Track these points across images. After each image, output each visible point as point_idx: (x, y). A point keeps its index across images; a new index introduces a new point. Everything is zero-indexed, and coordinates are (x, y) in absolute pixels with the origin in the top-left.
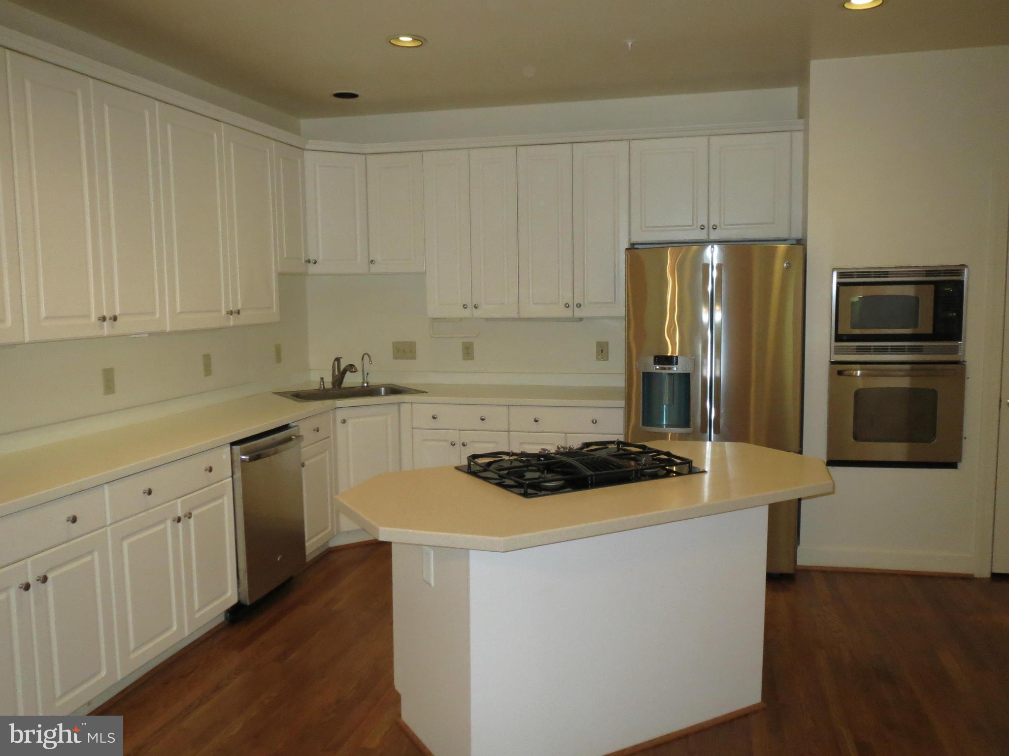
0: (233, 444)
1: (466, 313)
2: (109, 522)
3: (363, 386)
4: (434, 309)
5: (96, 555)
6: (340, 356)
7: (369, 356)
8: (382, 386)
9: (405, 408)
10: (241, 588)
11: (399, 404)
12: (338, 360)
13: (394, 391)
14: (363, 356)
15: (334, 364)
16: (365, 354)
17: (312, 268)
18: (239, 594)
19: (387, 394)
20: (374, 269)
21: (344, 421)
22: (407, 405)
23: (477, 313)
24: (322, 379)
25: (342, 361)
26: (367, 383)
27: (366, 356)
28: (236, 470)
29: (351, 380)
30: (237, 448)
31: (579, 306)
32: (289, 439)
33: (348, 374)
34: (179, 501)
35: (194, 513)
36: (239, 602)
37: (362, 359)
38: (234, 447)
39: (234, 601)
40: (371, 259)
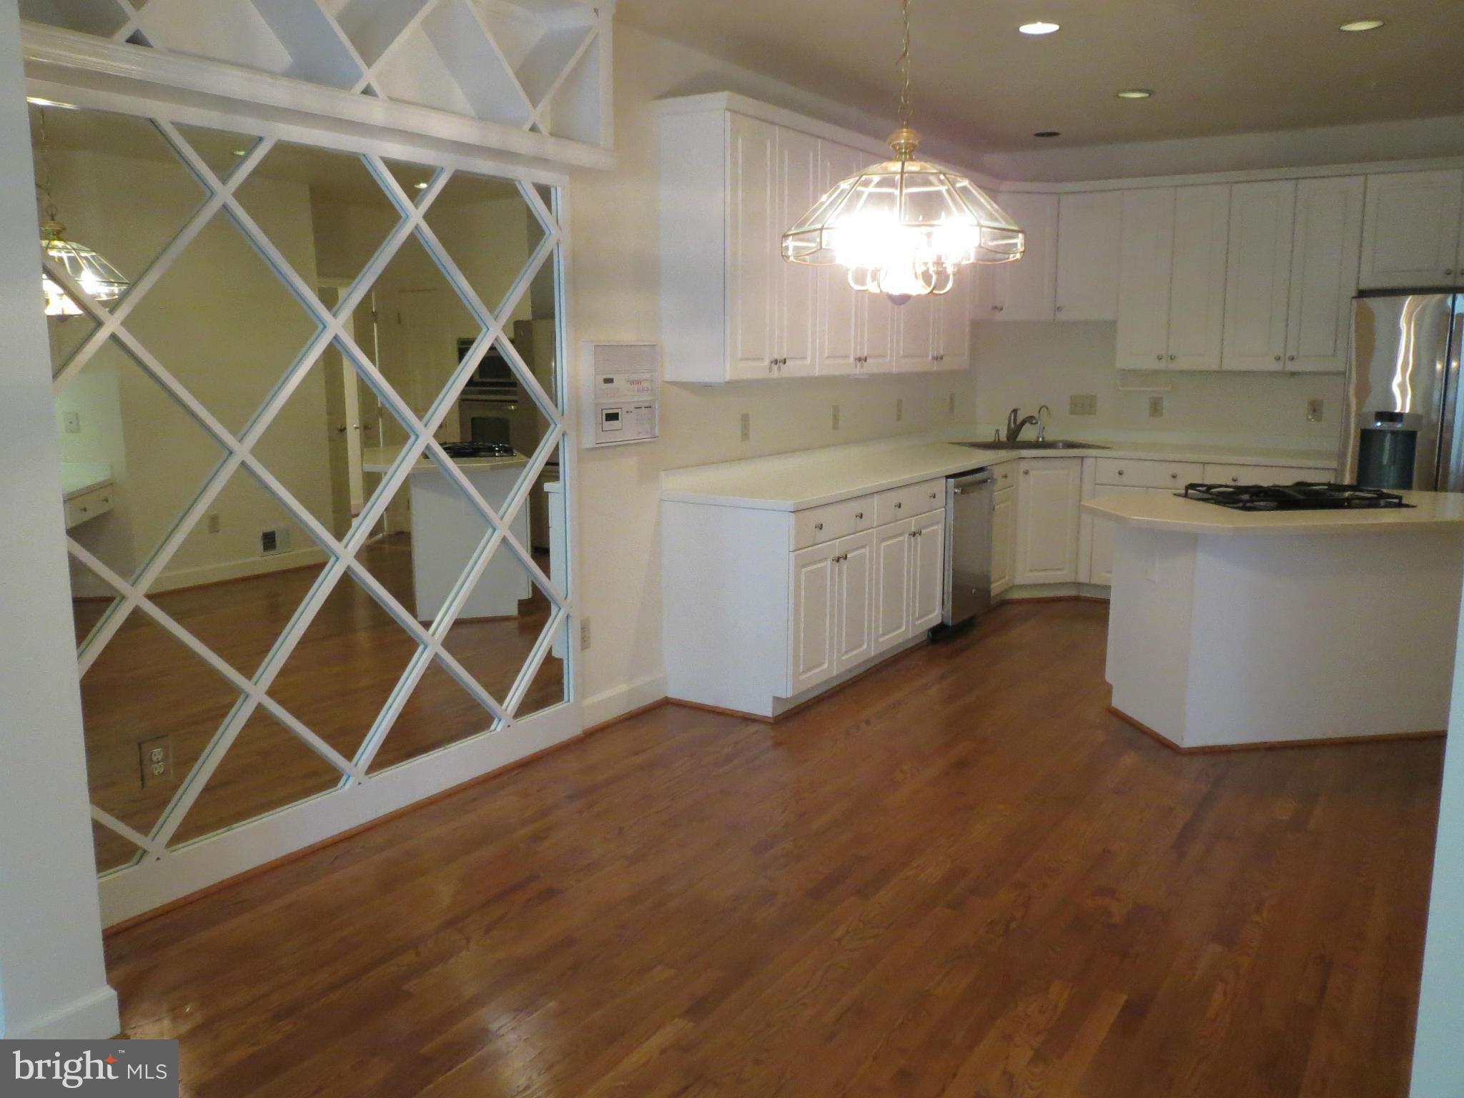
0: (948, 477)
1: (1161, 365)
2: (875, 525)
3: (1038, 441)
4: (1125, 360)
5: (868, 548)
6: (1018, 407)
7: (1047, 409)
8: (1061, 441)
9: (1089, 463)
10: (945, 610)
11: (1082, 458)
12: (1015, 411)
13: (1070, 445)
14: (1041, 409)
15: (1010, 414)
16: (1042, 407)
17: (999, 316)
18: (943, 615)
19: (1063, 448)
20: (1062, 316)
21: (1026, 473)
22: (1091, 459)
23: (1173, 366)
24: (997, 431)
25: (1019, 412)
26: (1043, 438)
27: (1044, 409)
28: (949, 501)
29: (1028, 433)
30: (951, 481)
31: (1292, 359)
32: (985, 481)
33: (1027, 425)
34: (913, 519)
35: (923, 532)
36: (942, 622)
37: (1040, 411)
38: (949, 480)
39: (938, 621)
40: (1057, 306)
